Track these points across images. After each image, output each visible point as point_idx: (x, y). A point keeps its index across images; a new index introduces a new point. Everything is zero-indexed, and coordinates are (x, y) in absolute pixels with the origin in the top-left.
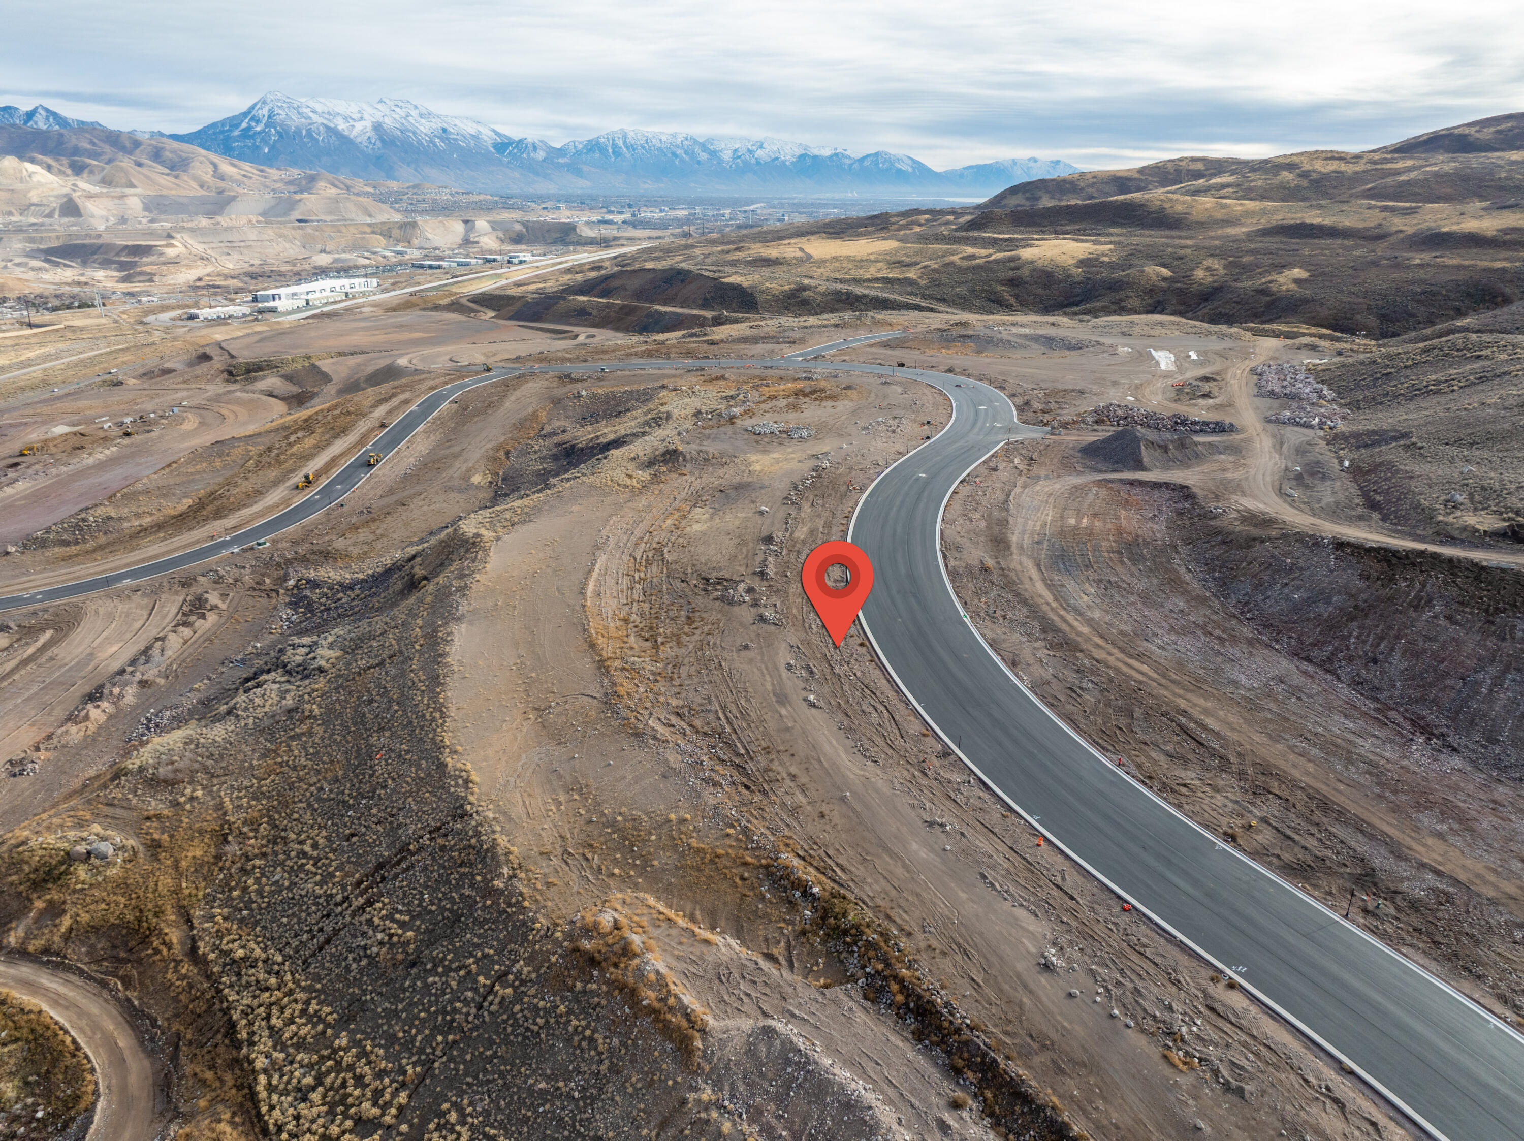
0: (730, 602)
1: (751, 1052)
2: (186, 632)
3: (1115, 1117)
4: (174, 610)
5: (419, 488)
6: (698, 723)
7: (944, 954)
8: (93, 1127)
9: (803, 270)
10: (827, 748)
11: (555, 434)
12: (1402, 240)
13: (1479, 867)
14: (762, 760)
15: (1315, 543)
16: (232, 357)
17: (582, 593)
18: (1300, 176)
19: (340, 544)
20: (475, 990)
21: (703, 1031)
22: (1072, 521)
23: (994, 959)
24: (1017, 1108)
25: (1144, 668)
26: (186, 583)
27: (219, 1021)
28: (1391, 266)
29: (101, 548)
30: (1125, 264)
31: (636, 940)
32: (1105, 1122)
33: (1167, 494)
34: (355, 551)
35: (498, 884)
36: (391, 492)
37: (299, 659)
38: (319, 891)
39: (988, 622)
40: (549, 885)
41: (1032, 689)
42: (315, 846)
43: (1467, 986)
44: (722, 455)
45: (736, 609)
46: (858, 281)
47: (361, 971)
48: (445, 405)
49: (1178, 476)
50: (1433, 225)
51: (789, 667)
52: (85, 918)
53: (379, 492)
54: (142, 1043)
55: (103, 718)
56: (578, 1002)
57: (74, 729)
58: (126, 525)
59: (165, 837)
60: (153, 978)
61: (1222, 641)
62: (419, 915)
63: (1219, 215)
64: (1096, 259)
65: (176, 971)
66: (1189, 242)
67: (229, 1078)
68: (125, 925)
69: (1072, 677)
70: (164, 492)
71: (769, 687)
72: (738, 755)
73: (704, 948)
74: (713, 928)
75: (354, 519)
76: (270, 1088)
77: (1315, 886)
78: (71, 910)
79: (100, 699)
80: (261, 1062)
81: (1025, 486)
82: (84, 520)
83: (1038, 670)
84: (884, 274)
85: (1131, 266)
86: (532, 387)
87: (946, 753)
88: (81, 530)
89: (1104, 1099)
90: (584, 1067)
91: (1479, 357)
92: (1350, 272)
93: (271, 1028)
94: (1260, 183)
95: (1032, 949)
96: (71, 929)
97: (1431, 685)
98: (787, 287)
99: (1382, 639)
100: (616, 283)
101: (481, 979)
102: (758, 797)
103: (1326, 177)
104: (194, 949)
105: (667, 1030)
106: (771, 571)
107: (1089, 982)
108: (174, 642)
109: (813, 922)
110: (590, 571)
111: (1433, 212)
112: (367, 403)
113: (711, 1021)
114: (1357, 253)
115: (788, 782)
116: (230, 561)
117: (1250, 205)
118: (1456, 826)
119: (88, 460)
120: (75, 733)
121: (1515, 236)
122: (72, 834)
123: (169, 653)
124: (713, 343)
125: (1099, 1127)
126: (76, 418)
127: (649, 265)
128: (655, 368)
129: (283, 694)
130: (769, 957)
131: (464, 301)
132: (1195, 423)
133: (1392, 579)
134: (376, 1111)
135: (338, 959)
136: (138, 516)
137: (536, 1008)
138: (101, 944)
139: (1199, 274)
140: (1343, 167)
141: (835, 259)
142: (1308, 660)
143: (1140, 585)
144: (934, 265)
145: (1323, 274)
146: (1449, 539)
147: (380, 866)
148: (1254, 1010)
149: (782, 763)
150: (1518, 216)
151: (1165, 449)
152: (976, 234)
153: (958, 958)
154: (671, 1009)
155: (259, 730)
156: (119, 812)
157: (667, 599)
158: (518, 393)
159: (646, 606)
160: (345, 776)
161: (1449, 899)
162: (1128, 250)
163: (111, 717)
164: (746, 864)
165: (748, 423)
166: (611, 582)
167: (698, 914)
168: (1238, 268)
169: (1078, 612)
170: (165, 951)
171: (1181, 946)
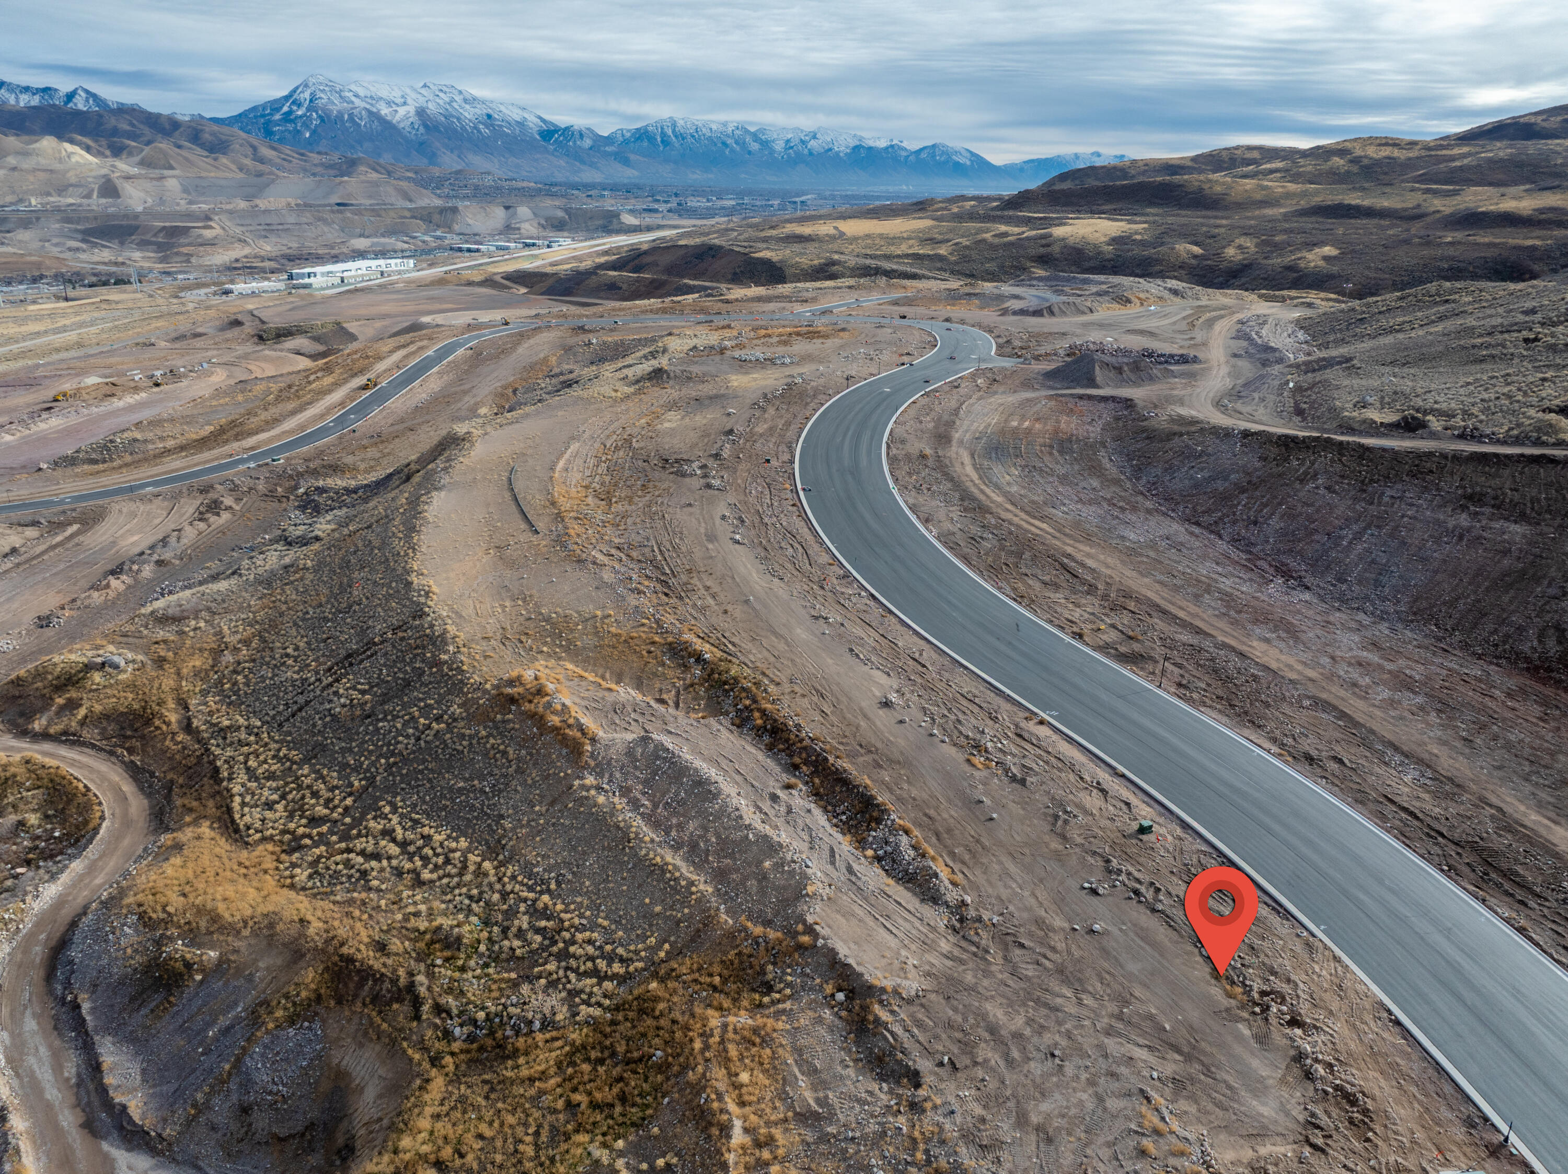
0: (684, 475)
1: (630, 753)
2: (202, 525)
3: (914, 793)
4: (191, 510)
5: (427, 417)
6: (634, 554)
7: (804, 696)
8: (98, 837)
9: (836, 248)
10: (742, 570)
11: (562, 374)
12: (1438, 220)
13: (1291, 661)
14: (684, 578)
15: (1225, 434)
16: (263, 322)
17: (552, 469)
18: (1351, 161)
19: (349, 460)
20: (416, 728)
21: (593, 740)
22: (1015, 424)
23: (844, 699)
24: (837, 789)
25: (1044, 526)
26: (204, 490)
27: (207, 768)
28: (1421, 244)
29: (127, 465)
30: (1158, 241)
31: (550, 687)
32: (905, 796)
33: (1111, 405)
34: (362, 466)
35: (444, 657)
36: (402, 421)
37: (298, 533)
38: (296, 676)
39: (913, 493)
40: (486, 657)
41: (938, 538)
42: (297, 649)
43: (1246, 732)
44: (704, 375)
45: (687, 480)
46: (888, 257)
47: (325, 726)
48: (460, 352)
49: (1125, 392)
50: (1472, 205)
51: (724, 517)
52: (98, 708)
53: (390, 421)
54: (142, 789)
55: (122, 587)
56: (497, 728)
57: (95, 594)
58: (150, 446)
59: (171, 654)
60: (153, 747)
61: (1123, 509)
62: (377, 685)
63: (1258, 196)
64: (1129, 237)
65: (173, 739)
66: (1224, 222)
67: (211, 803)
68: (132, 712)
69: (975, 530)
70: (188, 420)
71: (702, 530)
72: (665, 574)
73: (606, 694)
74: (618, 683)
75: (365, 442)
76: (243, 804)
77: (1142, 669)
78: (86, 704)
79: (121, 573)
80: (237, 789)
81: (979, 399)
82: (112, 441)
83: (947, 526)
84: (916, 250)
85: (1162, 244)
86: (546, 337)
87: (847, 575)
88: (109, 450)
89: (909, 783)
90: (496, 771)
91: (1447, 301)
92: (1381, 249)
93: (248, 769)
94: (1309, 168)
95: (878, 694)
96: (86, 717)
97: (1300, 540)
98: (816, 262)
99: (1266, 505)
100: (648, 259)
101: (422, 720)
102: (673, 601)
103: (1378, 163)
104: (189, 724)
105: (564, 741)
106: (726, 454)
107: (920, 715)
108: (190, 534)
109: (701, 677)
110: (562, 454)
111: (1475, 194)
112: (385, 349)
113: (601, 734)
114: (1391, 232)
115: (703, 591)
116: (248, 473)
117: (1292, 187)
118: (1284, 635)
119: (117, 403)
120: (97, 597)
121: (1551, 215)
122: (90, 654)
123: (184, 541)
124: (727, 302)
125: (900, 799)
126: (108, 371)
127: (681, 243)
128: (665, 322)
129: (281, 557)
130: (661, 701)
131: (498, 278)
132: (1163, 355)
133: (1287, 460)
134: (326, 811)
135: (305, 720)
136: (162, 439)
137: (463, 735)
138: (111, 728)
139: (1230, 252)
140: (1396, 153)
141: (868, 236)
142: (1198, 524)
143: (1061, 470)
144: (965, 242)
145: (1354, 251)
146: (1351, 430)
147: (349, 656)
148: (1055, 737)
149: (700, 579)
150: (1558, 196)
151: (1119, 370)
152: (1011, 213)
153: (815, 699)
154: (569, 726)
155: (259, 581)
156: (131, 640)
157: (627, 473)
158: (532, 341)
159: (607, 479)
160: (328, 602)
161: (1255, 678)
162: (1162, 229)
163: (129, 587)
164: (653, 643)
165: (737, 354)
166: (579, 461)
167: (608, 675)
168: (1270, 246)
169: (997, 487)
170: (164, 727)
171: (1008, 698)
